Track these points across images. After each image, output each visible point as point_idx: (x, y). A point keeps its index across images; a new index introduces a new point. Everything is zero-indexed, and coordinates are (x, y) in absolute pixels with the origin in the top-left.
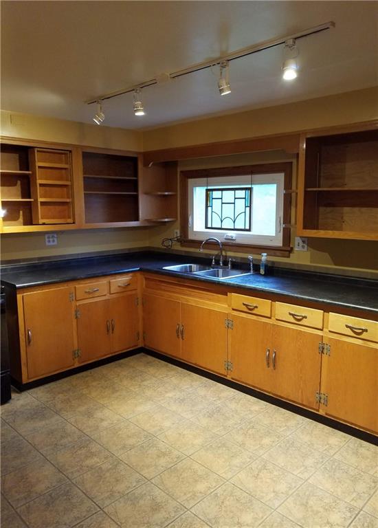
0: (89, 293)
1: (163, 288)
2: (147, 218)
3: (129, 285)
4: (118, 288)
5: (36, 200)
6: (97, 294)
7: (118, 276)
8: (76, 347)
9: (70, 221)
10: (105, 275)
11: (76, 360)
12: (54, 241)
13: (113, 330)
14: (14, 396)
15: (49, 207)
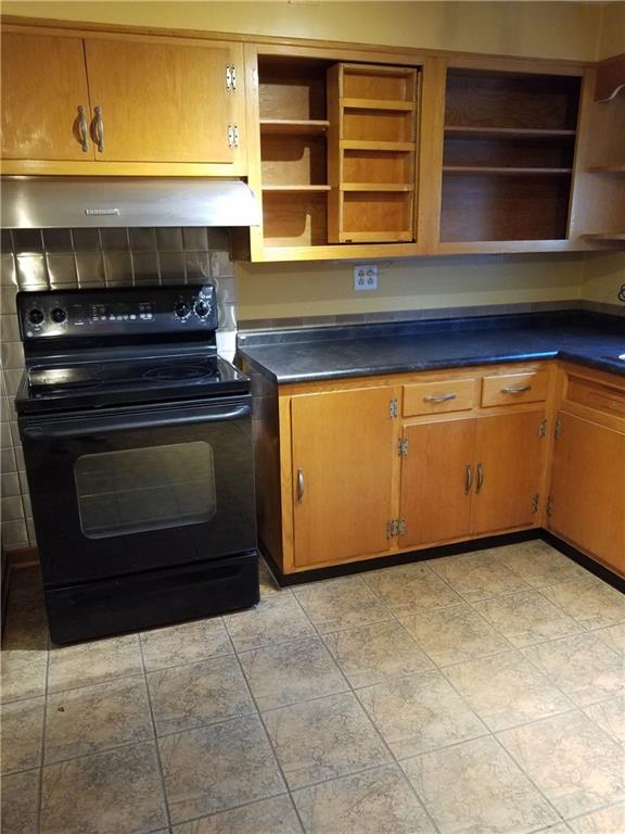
0: (433, 402)
1: (614, 405)
2: (586, 232)
3: (528, 389)
4: (501, 395)
5: (336, 189)
6: (451, 405)
7: (503, 368)
8: (395, 516)
9: (407, 236)
10: (472, 365)
11: (394, 541)
12: (370, 282)
13: (479, 487)
14: (265, 592)
15: (364, 204)
